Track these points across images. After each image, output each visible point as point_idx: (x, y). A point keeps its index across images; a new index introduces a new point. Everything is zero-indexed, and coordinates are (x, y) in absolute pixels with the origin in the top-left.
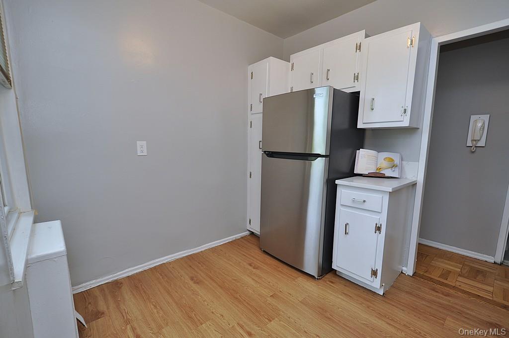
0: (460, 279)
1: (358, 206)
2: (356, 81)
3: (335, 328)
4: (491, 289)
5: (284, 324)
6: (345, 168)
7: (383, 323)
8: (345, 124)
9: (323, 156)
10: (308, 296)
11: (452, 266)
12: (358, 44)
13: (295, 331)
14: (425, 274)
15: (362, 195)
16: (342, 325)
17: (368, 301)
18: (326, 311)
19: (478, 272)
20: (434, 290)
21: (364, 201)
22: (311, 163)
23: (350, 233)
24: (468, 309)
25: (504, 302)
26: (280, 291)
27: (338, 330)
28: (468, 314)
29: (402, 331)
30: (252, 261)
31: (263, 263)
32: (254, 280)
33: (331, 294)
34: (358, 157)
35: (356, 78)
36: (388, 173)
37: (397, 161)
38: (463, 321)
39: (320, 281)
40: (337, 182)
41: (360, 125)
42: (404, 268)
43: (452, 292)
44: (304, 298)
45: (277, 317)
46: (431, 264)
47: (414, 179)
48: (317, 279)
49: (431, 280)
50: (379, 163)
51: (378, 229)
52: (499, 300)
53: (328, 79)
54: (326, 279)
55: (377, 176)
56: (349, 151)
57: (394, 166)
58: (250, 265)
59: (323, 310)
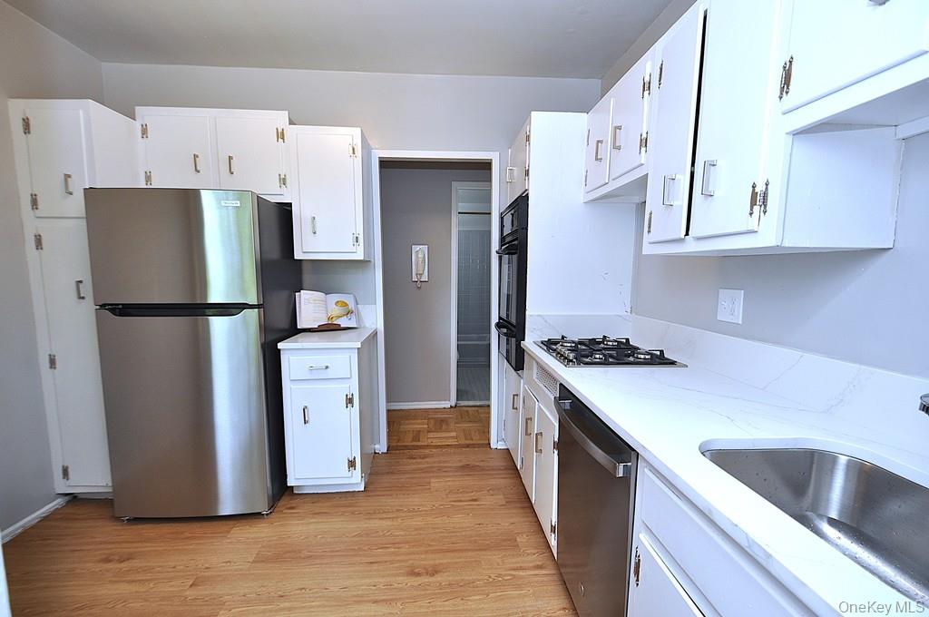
0: (431, 435)
1: (319, 375)
2: (282, 185)
3: (322, 564)
4: (454, 434)
5: (240, 609)
6: (283, 323)
7: (376, 521)
8: (275, 253)
9: (252, 307)
10: (263, 547)
11: (419, 424)
12: (280, 131)
13: (263, 607)
14: (399, 444)
15: (320, 360)
16: (329, 554)
17: (349, 506)
18: (300, 551)
19: (442, 421)
20: (412, 458)
21: (327, 367)
22: (207, 320)
23: (311, 420)
24: (445, 462)
25: (467, 442)
26: (207, 568)
27: (326, 564)
28: (445, 467)
29: (397, 518)
30: (106, 552)
31: (141, 542)
32: (133, 581)
33: (298, 524)
34: (300, 303)
35: (283, 181)
36: (344, 322)
37: (352, 306)
38: (444, 476)
39: (273, 515)
40: (280, 346)
41: (297, 256)
42: (377, 446)
43: (427, 451)
44: (257, 554)
45: (221, 609)
46: (402, 430)
47: (374, 327)
48: (267, 515)
49: (406, 447)
50: (329, 310)
51: (350, 401)
52: (463, 442)
53: (232, 173)
54: (281, 509)
55: (330, 328)
56: (284, 295)
57: (349, 313)
58: (107, 560)
59: (295, 552)
